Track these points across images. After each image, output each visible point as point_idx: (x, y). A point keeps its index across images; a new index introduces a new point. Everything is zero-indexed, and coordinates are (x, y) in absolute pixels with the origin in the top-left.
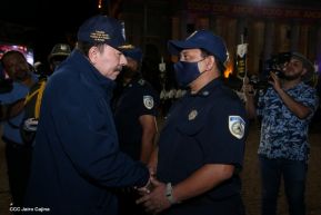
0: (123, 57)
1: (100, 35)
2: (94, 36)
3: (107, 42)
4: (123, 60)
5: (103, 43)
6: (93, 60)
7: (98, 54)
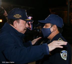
1: (17, 16)
2: (15, 16)
5: (19, 19)
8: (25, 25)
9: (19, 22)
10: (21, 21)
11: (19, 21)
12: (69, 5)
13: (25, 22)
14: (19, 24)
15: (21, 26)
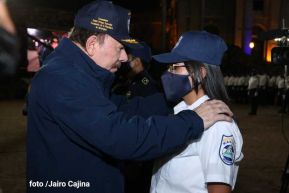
0: (123, 52)
1: (102, 23)
2: (95, 22)
3: (109, 32)
4: (124, 56)
5: (104, 33)
7: (97, 45)
11: (104, 39)
12: (164, 8)
15: (106, 55)
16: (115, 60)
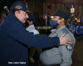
1: (18, 7)
2: (16, 7)
5: (20, 10)
6: (16, 16)
8: (26, 15)
9: (19, 13)
10: (22, 12)
13: (25, 13)
14: (20, 15)
16: (25, 17)
